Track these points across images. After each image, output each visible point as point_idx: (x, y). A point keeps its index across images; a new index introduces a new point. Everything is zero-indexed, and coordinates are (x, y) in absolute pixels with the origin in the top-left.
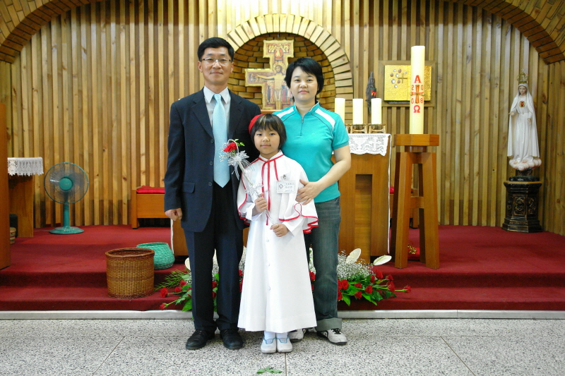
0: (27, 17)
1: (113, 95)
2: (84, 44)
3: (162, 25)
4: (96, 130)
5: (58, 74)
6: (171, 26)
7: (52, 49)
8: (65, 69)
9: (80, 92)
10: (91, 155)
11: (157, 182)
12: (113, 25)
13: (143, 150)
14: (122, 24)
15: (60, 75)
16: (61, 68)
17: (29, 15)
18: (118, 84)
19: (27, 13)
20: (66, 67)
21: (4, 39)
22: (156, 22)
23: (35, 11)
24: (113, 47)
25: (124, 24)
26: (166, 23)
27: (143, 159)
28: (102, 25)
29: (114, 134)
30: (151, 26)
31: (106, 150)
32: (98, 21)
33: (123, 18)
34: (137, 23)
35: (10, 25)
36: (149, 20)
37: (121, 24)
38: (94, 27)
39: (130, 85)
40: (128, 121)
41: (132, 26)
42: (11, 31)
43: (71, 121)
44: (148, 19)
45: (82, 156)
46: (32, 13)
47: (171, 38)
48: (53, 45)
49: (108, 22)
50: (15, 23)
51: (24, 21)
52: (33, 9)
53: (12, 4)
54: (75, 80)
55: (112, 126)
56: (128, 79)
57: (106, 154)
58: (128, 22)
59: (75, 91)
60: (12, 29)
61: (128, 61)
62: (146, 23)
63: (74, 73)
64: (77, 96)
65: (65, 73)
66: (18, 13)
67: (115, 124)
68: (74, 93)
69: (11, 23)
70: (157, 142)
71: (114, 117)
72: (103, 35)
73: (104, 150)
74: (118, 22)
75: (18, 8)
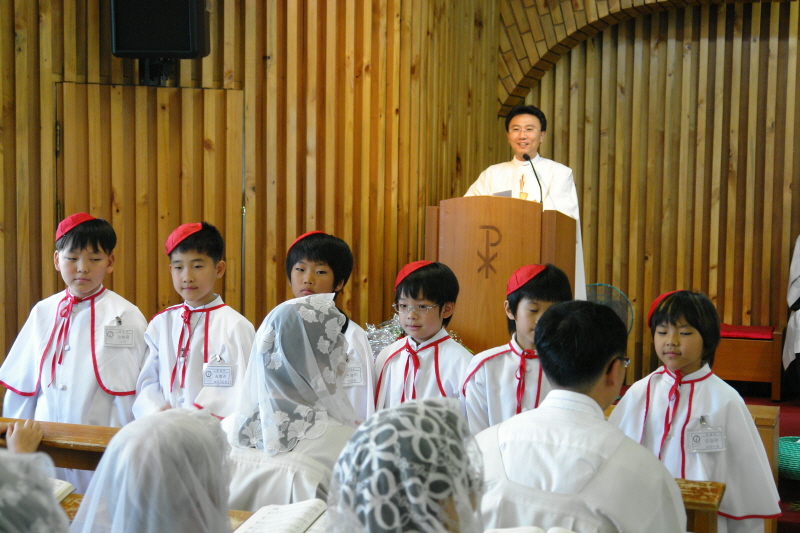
0: (550, 51)
1: (666, 164)
2: (622, 78)
3: (758, 39)
4: (635, 224)
5: (579, 129)
6: (774, 42)
7: (570, 89)
8: (588, 121)
9: (612, 159)
10: (625, 266)
11: (738, 316)
12: (672, 43)
13: (714, 259)
14: (687, 41)
15: (582, 132)
16: (584, 119)
17: (554, 47)
18: (676, 145)
19: (552, 44)
20: (591, 119)
21: (514, 86)
22: (746, 36)
23: (563, 40)
24: (670, 81)
25: (690, 41)
26: (765, 36)
27: (714, 275)
28: (653, 45)
29: (666, 228)
30: (738, 43)
31: (651, 258)
32: (647, 39)
33: (689, 30)
34: (713, 38)
35: (525, 63)
36: (735, 33)
37: (685, 42)
38: (639, 47)
39: (695, 146)
40: (690, 208)
41: (704, 43)
42: (526, 72)
43: (595, 208)
44: (732, 31)
45: (610, 266)
46: (560, 44)
47: (773, 63)
48: (572, 82)
49: (663, 38)
50: (532, 61)
51: (545, 55)
52: (561, 38)
53: (530, 31)
54: (605, 139)
55: (662, 217)
56: (694, 135)
57: (649, 264)
58: (697, 37)
59: (604, 158)
60: (527, 69)
61: (694, 104)
62: (729, 38)
63: (604, 127)
64: (606, 166)
65: (590, 129)
66: (538, 45)
67: (667, 214)
68: (602, 162)
69: (525, 60)
70: (740, 246)
71: (665, 202)
72: (654, 62)
73: (646, 258)
74: (680, 38)
75: (538, 36)
